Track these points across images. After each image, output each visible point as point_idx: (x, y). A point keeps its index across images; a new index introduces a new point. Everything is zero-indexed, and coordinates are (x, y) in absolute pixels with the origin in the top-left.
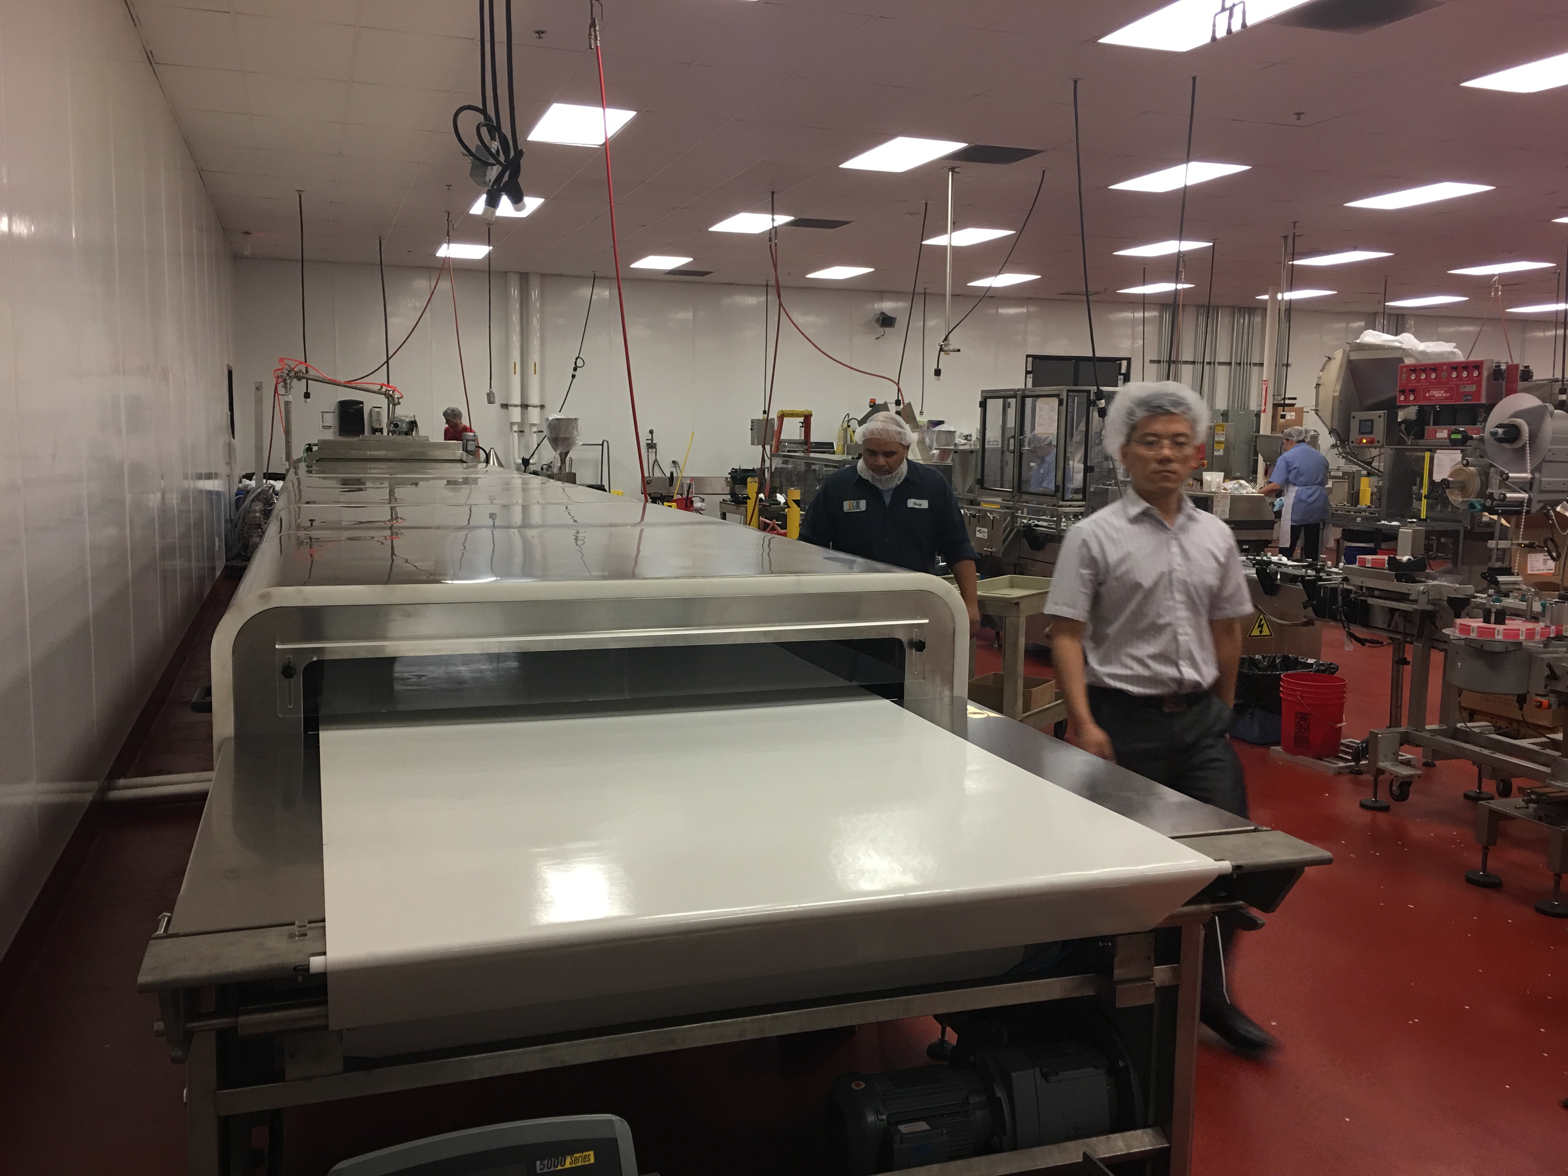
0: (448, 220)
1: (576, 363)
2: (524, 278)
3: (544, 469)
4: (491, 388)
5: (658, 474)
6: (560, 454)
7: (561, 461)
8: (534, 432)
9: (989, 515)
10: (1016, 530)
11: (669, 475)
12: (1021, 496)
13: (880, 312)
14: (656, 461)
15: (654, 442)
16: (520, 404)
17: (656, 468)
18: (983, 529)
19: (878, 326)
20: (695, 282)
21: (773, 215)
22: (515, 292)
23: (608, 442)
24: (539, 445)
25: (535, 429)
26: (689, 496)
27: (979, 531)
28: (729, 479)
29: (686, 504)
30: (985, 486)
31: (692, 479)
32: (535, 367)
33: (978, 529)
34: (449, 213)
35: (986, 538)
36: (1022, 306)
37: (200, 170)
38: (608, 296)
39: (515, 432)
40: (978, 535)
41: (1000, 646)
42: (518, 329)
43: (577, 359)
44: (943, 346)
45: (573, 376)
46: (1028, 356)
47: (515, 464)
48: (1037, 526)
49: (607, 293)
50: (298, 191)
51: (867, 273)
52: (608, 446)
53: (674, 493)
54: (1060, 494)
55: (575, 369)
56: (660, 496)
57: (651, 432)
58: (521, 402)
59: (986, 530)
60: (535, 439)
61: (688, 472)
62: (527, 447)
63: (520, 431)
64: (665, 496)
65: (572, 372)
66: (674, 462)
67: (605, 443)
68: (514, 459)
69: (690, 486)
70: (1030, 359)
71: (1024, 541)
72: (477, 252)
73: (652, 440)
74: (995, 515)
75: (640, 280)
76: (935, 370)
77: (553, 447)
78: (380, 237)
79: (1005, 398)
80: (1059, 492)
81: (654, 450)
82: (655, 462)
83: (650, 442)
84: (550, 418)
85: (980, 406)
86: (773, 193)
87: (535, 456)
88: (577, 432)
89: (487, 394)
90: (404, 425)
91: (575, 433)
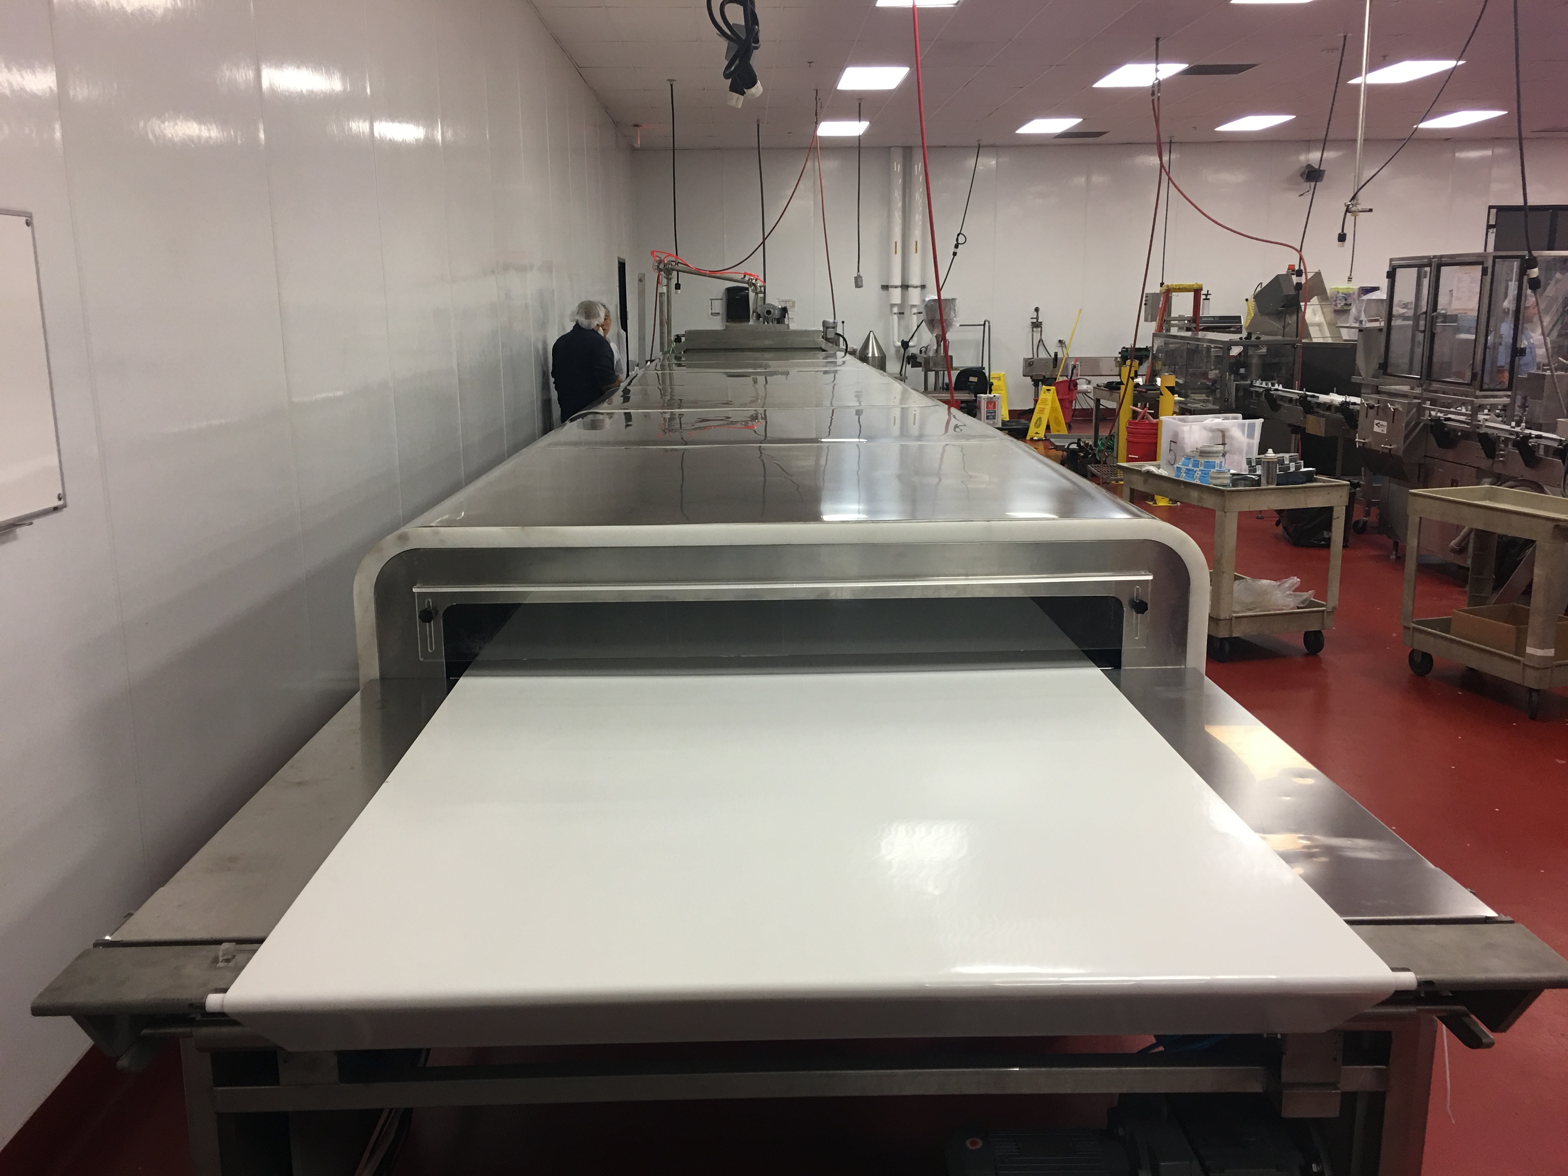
0: (816, 98)
1: (957, 240)
2: (907, 151)
3: (923, 352)
4: (858, 271)
5: (1043, 355)
6: (936, 337)
7: (937, 343)
8: (914, 314)
9: (1390, 406)
10: (1422, 424)
11: (1053, 356)
12: (1430, 384)
13: (1305, 165)
14: (1041, 340)
15: (1039, 321)
16: (900, 284)
17: (1041, 348)
18: (1382, 423)
19: (1303, 181)
20: (1089, 145)
21: (1157, 64)
22: (898, 168)
23: (989, 322)
24: (918, 327)
25: (915, 310)
26: (1073, 378)
27: (1377, 424)
28: (1119, 359)
29: (1069, 387)
30: (1389, 371)
31: (1077, 359)
32: (916, 246)
33: (1376, 421)
34: (817, 91)
35: (1385, 432)
36: (1485, 147)
37: (578, 68)
38: (995, 166)
39: (895, 314)
40: (1376, 429)
41: (1398, 558)
42: (900, 204)
43: (958, 235)
44: (1351, 206)
45: (955, 254)
46: (1490, 207)
47: (895, 346)
48: (1449, 419)
49: (994, 162)
50: (669, 80)
51: (1288, 121)
52: (989, 326)
53: (1057, 375)
54: (1477, 383)
55: (956, 246)
56: (1042, 378)
57: (1037, 310)
58: (902, 283)
59: (1385, 423)
60: (915, 320)
61: (1075, 351)
62: (907, 328)
63: (900, 313)
64: (1048, 379)
65: (953, 249)
66: (1060, 341)
67: (987, 323)
68: (894, 342)
69: (1074, 367)
70: (1494, 211)
71: (1432, 438)
72: (854, 128)
73: (1037, 318)
74: (1397, 406)
75: (1027, 146)
76: (1339, 235)
77: (930, 330)
78: (758, 121)
79: (1420, 266)
80: (1476, 380)
81: (1039, 329)
82: (1039, 342)
83: (1035, 320)
84: (927, 299)
85: (1387, 278)
86: (1158, 39)
87: (915, 338)
88: (955, 313)
89: (855, 277)
90: (776, 312)
91: (952, 314)
